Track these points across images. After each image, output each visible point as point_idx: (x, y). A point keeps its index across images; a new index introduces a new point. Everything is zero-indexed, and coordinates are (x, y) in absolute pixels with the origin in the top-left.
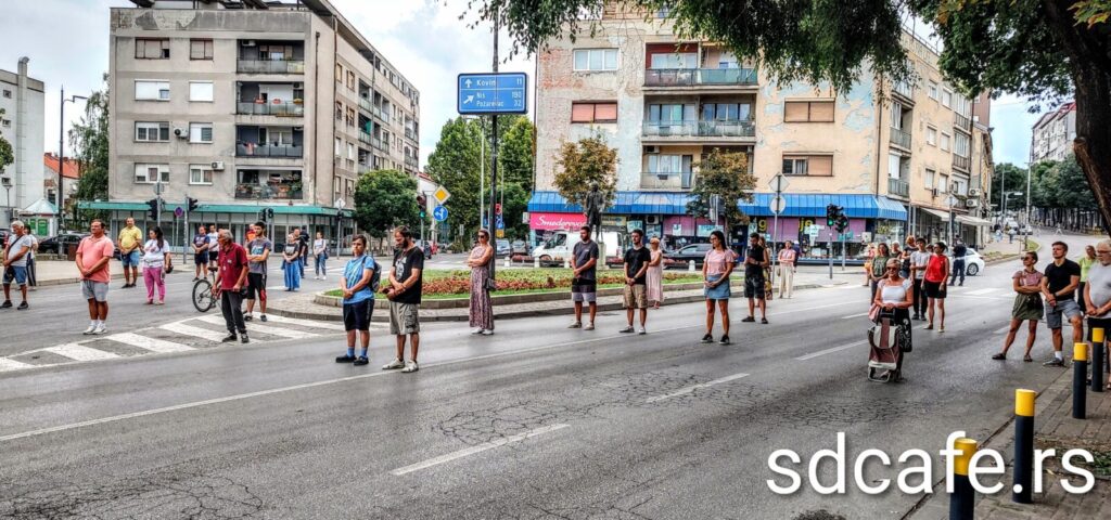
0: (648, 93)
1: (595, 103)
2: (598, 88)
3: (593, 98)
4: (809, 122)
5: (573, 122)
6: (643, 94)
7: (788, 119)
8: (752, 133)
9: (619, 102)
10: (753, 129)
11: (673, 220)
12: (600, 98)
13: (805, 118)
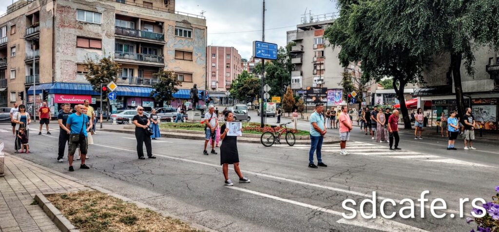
0: (117, 38)
1: (89, 39)
2: (91, 31)
3: (89, 36)
4: (183, 60)
5: (77, 47)
6: (115, 38)
7: (177, 58)
8: (162, 61)
9: (103, 40)
10: (163, 60)
11: (131, 99)
12: (92, 36)
13: (182, 58)
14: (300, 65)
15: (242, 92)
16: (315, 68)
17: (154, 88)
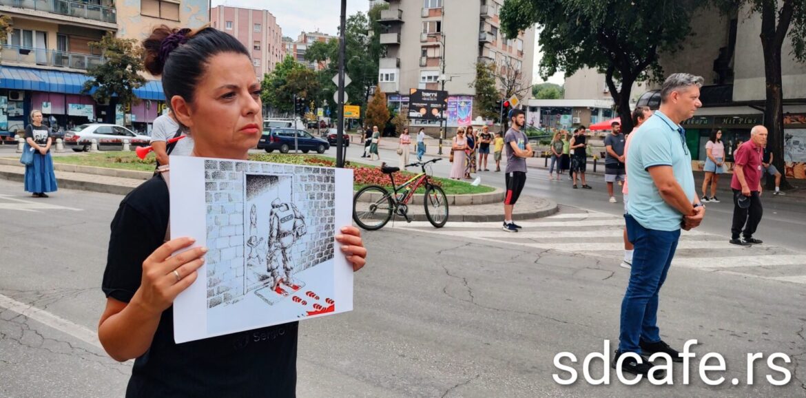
4: (161, 18)
8: (113, 19)
10: (113, 16)
11: (42, 98)
13: (157, 14)
14: (396, 46)
15: (285, 95)
16: (424, 53)
17: (92, 75)
